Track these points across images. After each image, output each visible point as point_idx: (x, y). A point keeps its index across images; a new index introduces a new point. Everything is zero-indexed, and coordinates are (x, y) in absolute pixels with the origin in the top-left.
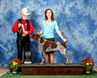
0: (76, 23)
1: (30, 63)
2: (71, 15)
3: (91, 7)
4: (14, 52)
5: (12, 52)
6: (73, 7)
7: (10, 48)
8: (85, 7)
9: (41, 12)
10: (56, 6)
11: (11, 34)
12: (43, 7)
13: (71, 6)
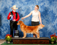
0: (44, 15)
1: (18, 37)
2: (42, 10)
3: (53, 6)
4: (7, 31)
5: (6, 31)
6: (43, 6)
7: (5, 29)
8: (50, 6)
9: (24, 8)
10: (33, 5)
11: (5, 21)
12: (25, 5)
13: (41, 5)
